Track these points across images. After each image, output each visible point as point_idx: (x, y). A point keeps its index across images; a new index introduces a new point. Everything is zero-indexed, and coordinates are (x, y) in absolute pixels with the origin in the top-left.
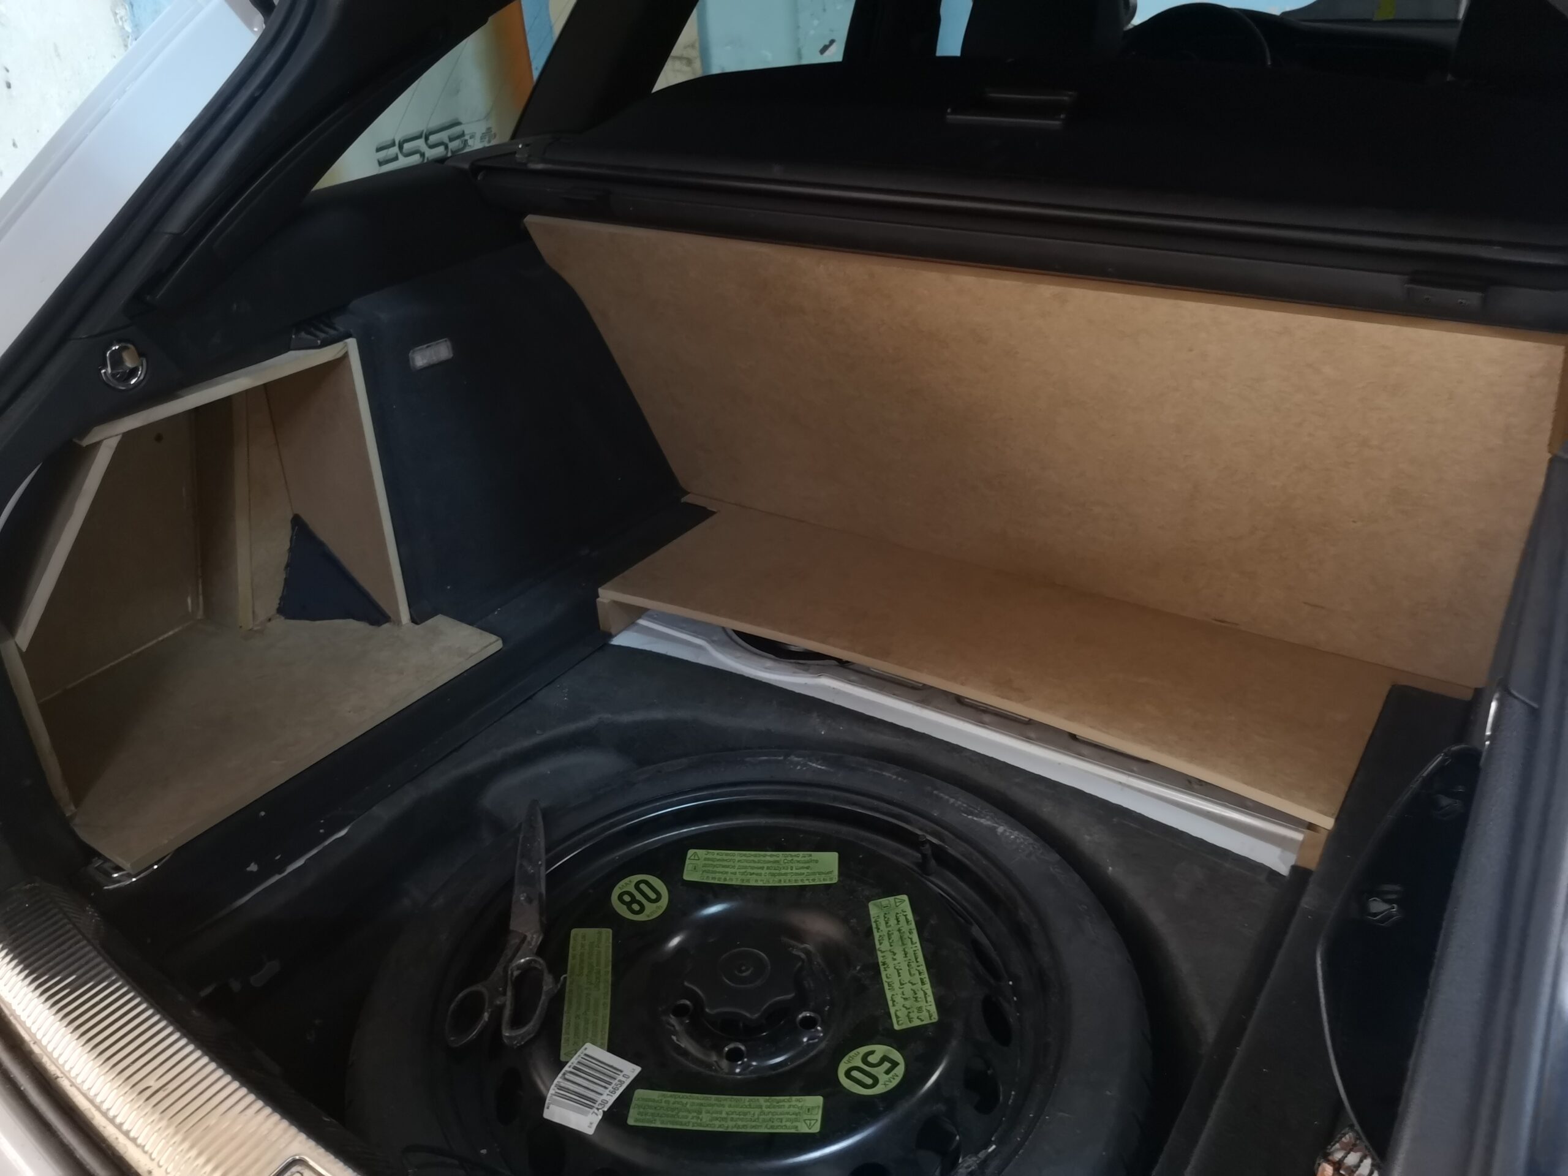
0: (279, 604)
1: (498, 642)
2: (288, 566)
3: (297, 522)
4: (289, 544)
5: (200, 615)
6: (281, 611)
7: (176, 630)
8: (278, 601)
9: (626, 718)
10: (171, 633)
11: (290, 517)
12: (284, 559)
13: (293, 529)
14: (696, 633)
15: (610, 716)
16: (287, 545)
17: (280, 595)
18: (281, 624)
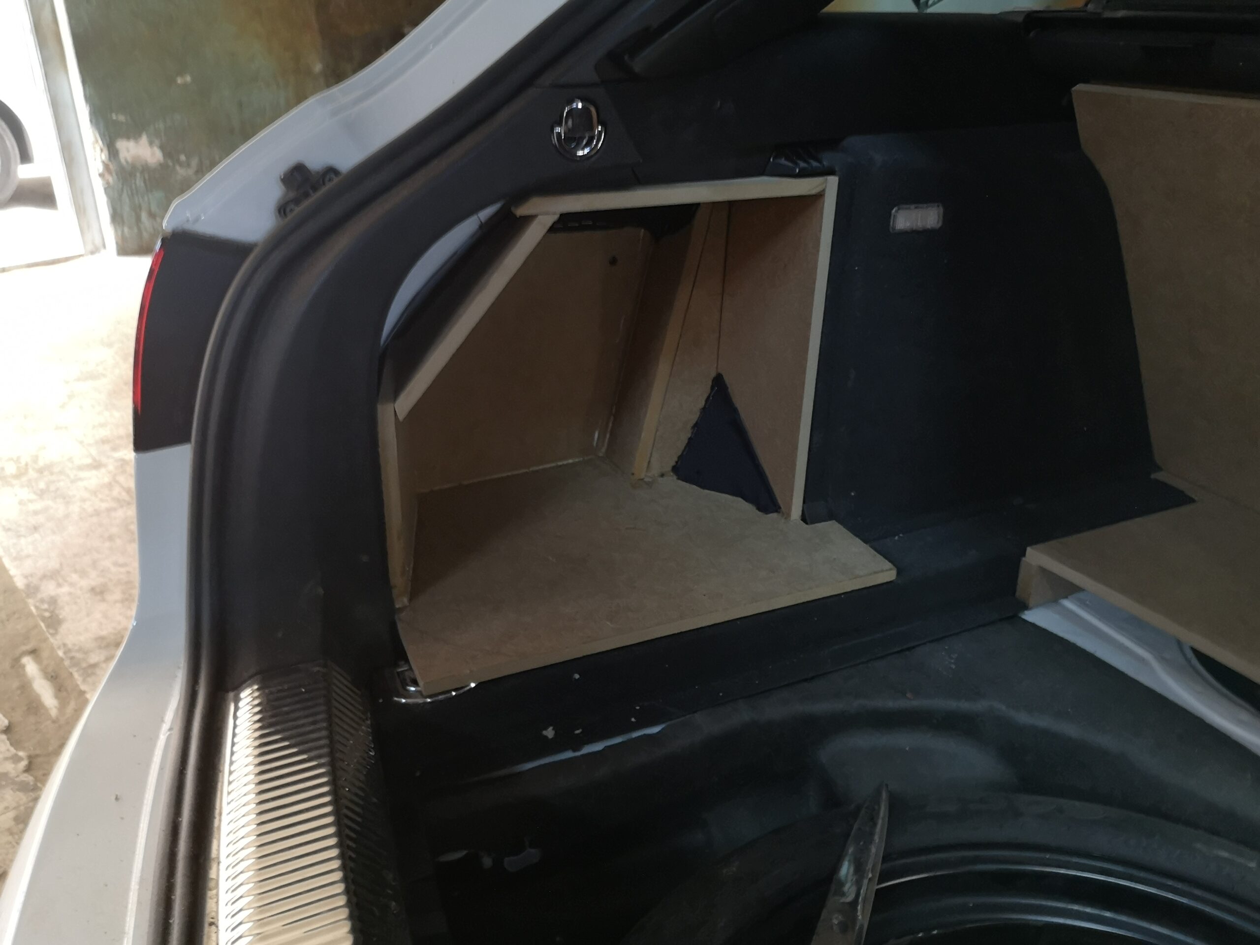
0: (677, 462)
1: (892, 571)
2: (696, 425)
3: (719, 383)
4: (703, 403)
5: (602, 452)
6: (675, 469)
7: (577, 460)
8: (676, 459)
9: (1023, 718)
10: (570, 461)
11: (713, 374)
12: (694, 418)
13: (712, 388)
14: (1140, 641)
15: (1004, 708)
16: (701, 403)
17: (680, 453)
18: (672, 482)
